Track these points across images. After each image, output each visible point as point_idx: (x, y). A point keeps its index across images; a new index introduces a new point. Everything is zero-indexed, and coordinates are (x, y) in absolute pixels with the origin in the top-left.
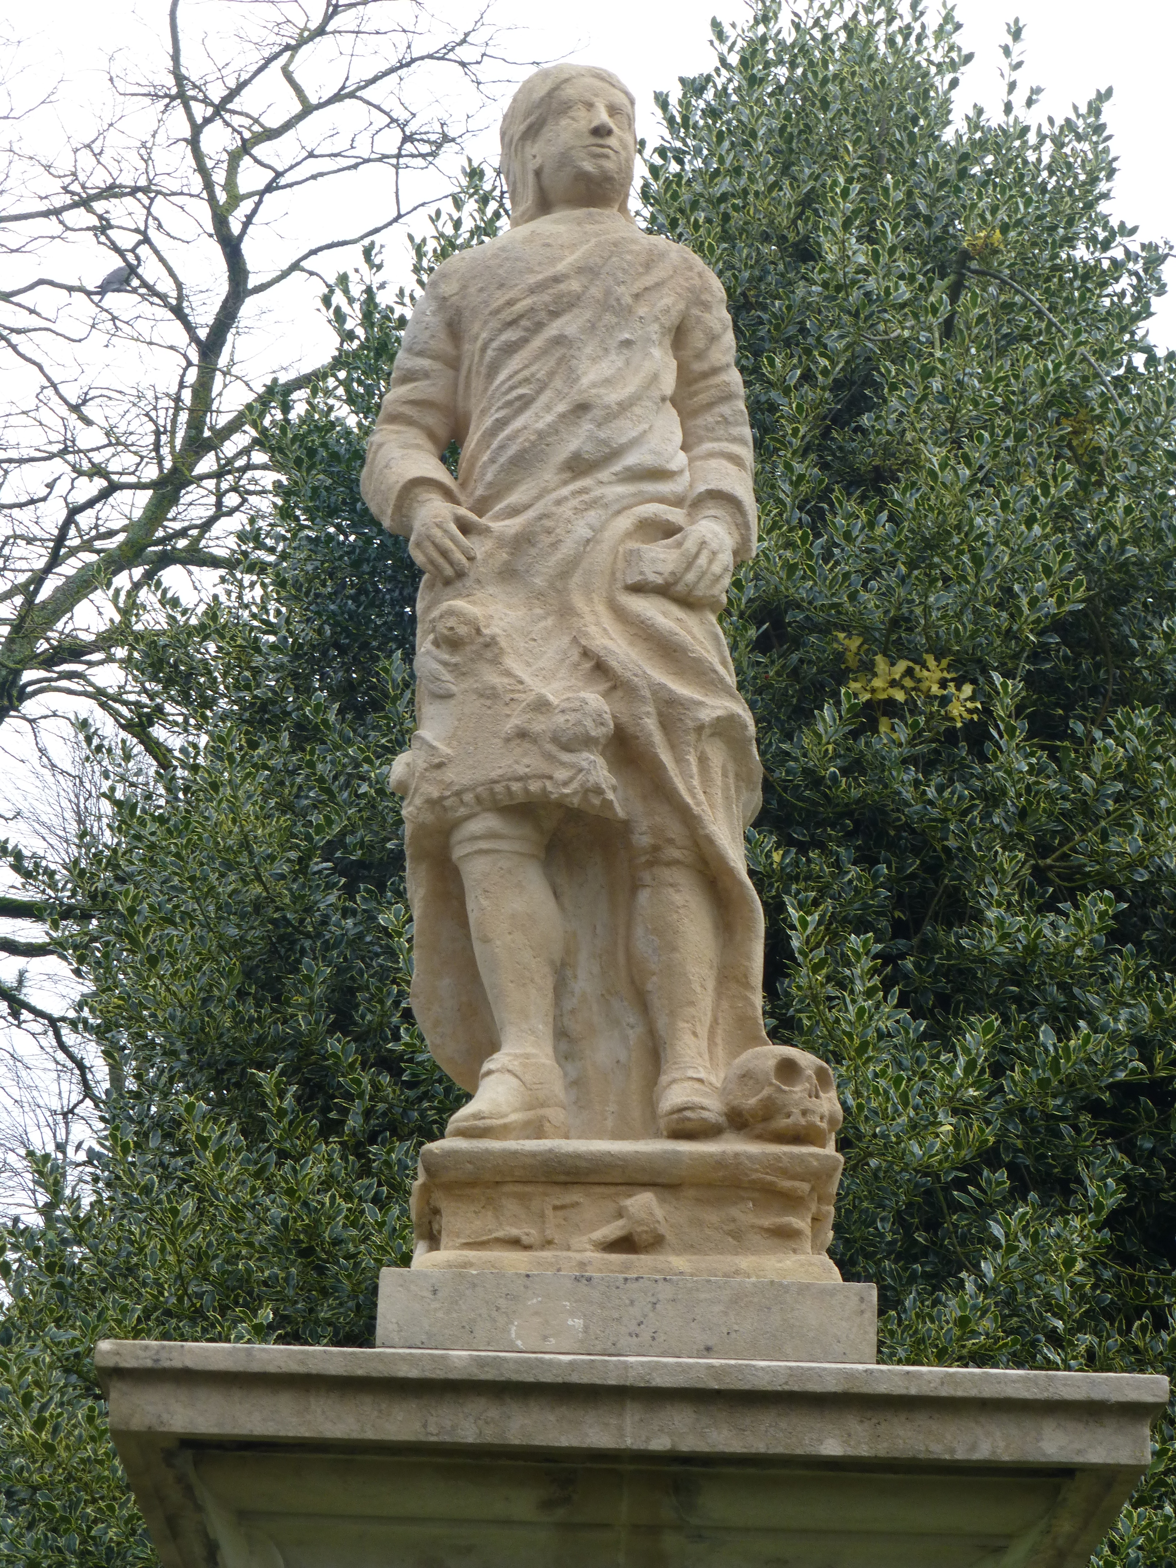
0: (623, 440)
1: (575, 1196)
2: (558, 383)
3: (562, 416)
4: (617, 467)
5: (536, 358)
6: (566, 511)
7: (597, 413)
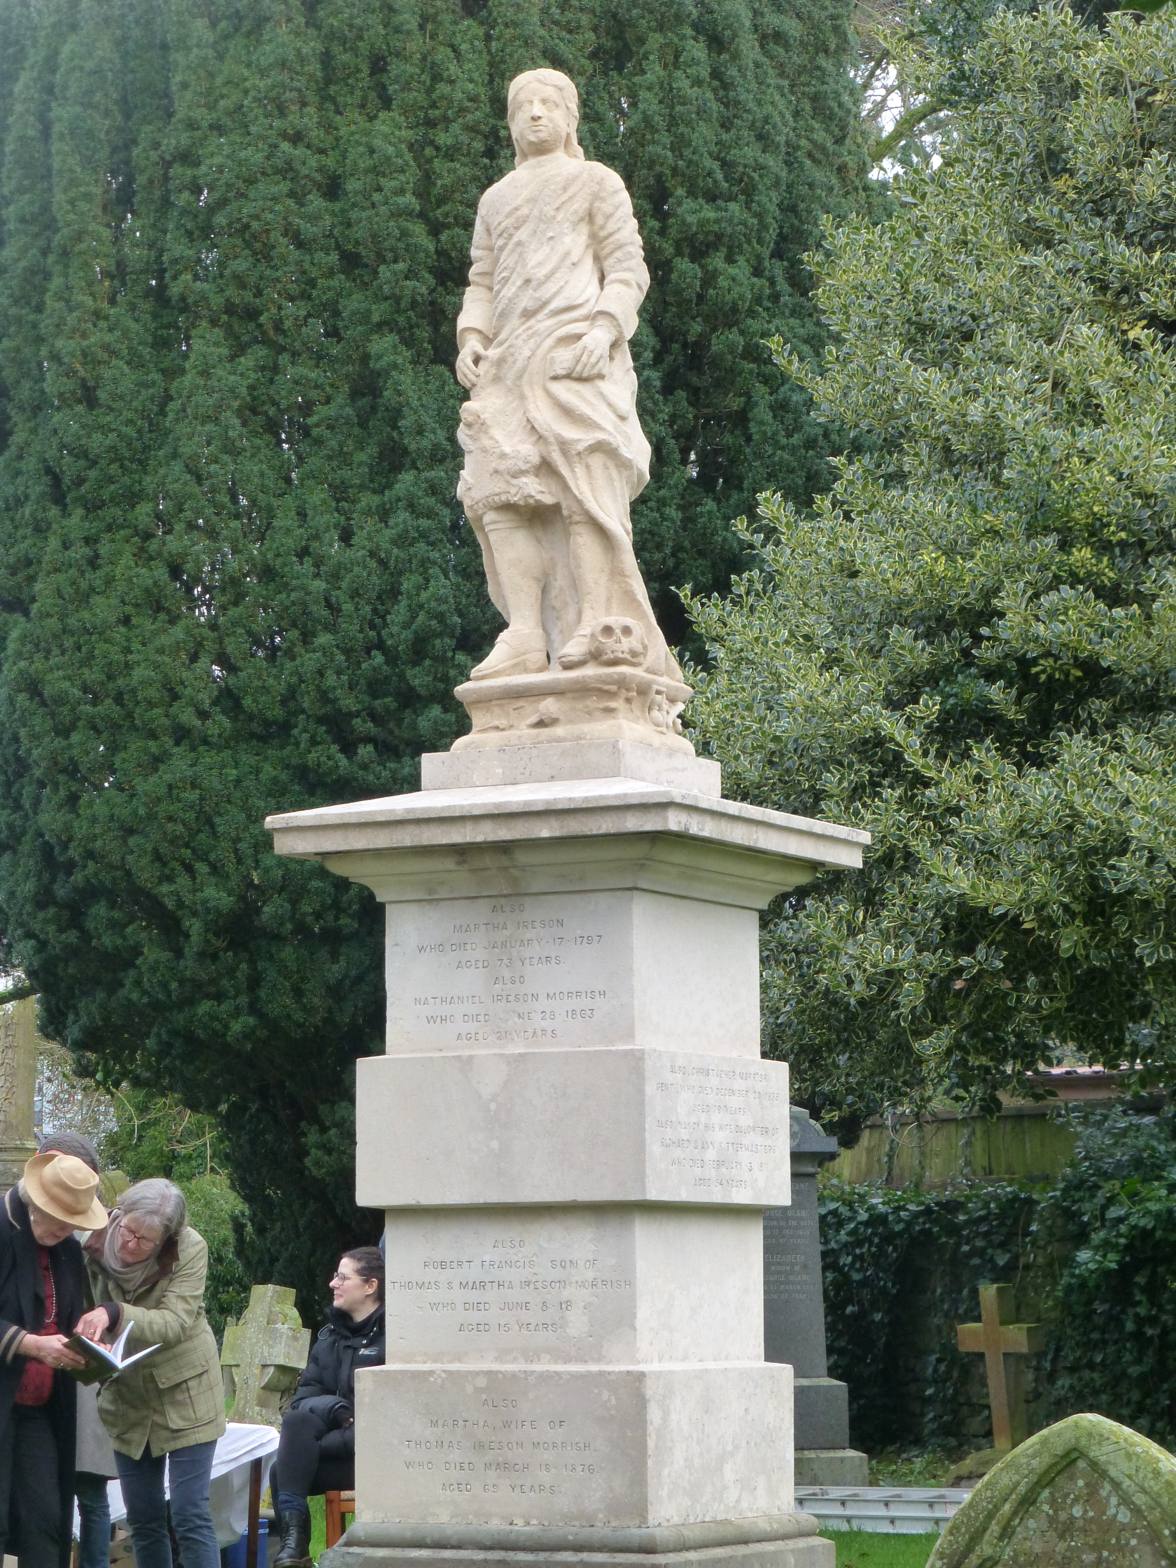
0: (548, 295)
1: (521, 703)
2: (518, 269)
3: (520, 287)
4: (546, 311)
5: (509, 255)
6: (520, 342)
7: (534, 283)
